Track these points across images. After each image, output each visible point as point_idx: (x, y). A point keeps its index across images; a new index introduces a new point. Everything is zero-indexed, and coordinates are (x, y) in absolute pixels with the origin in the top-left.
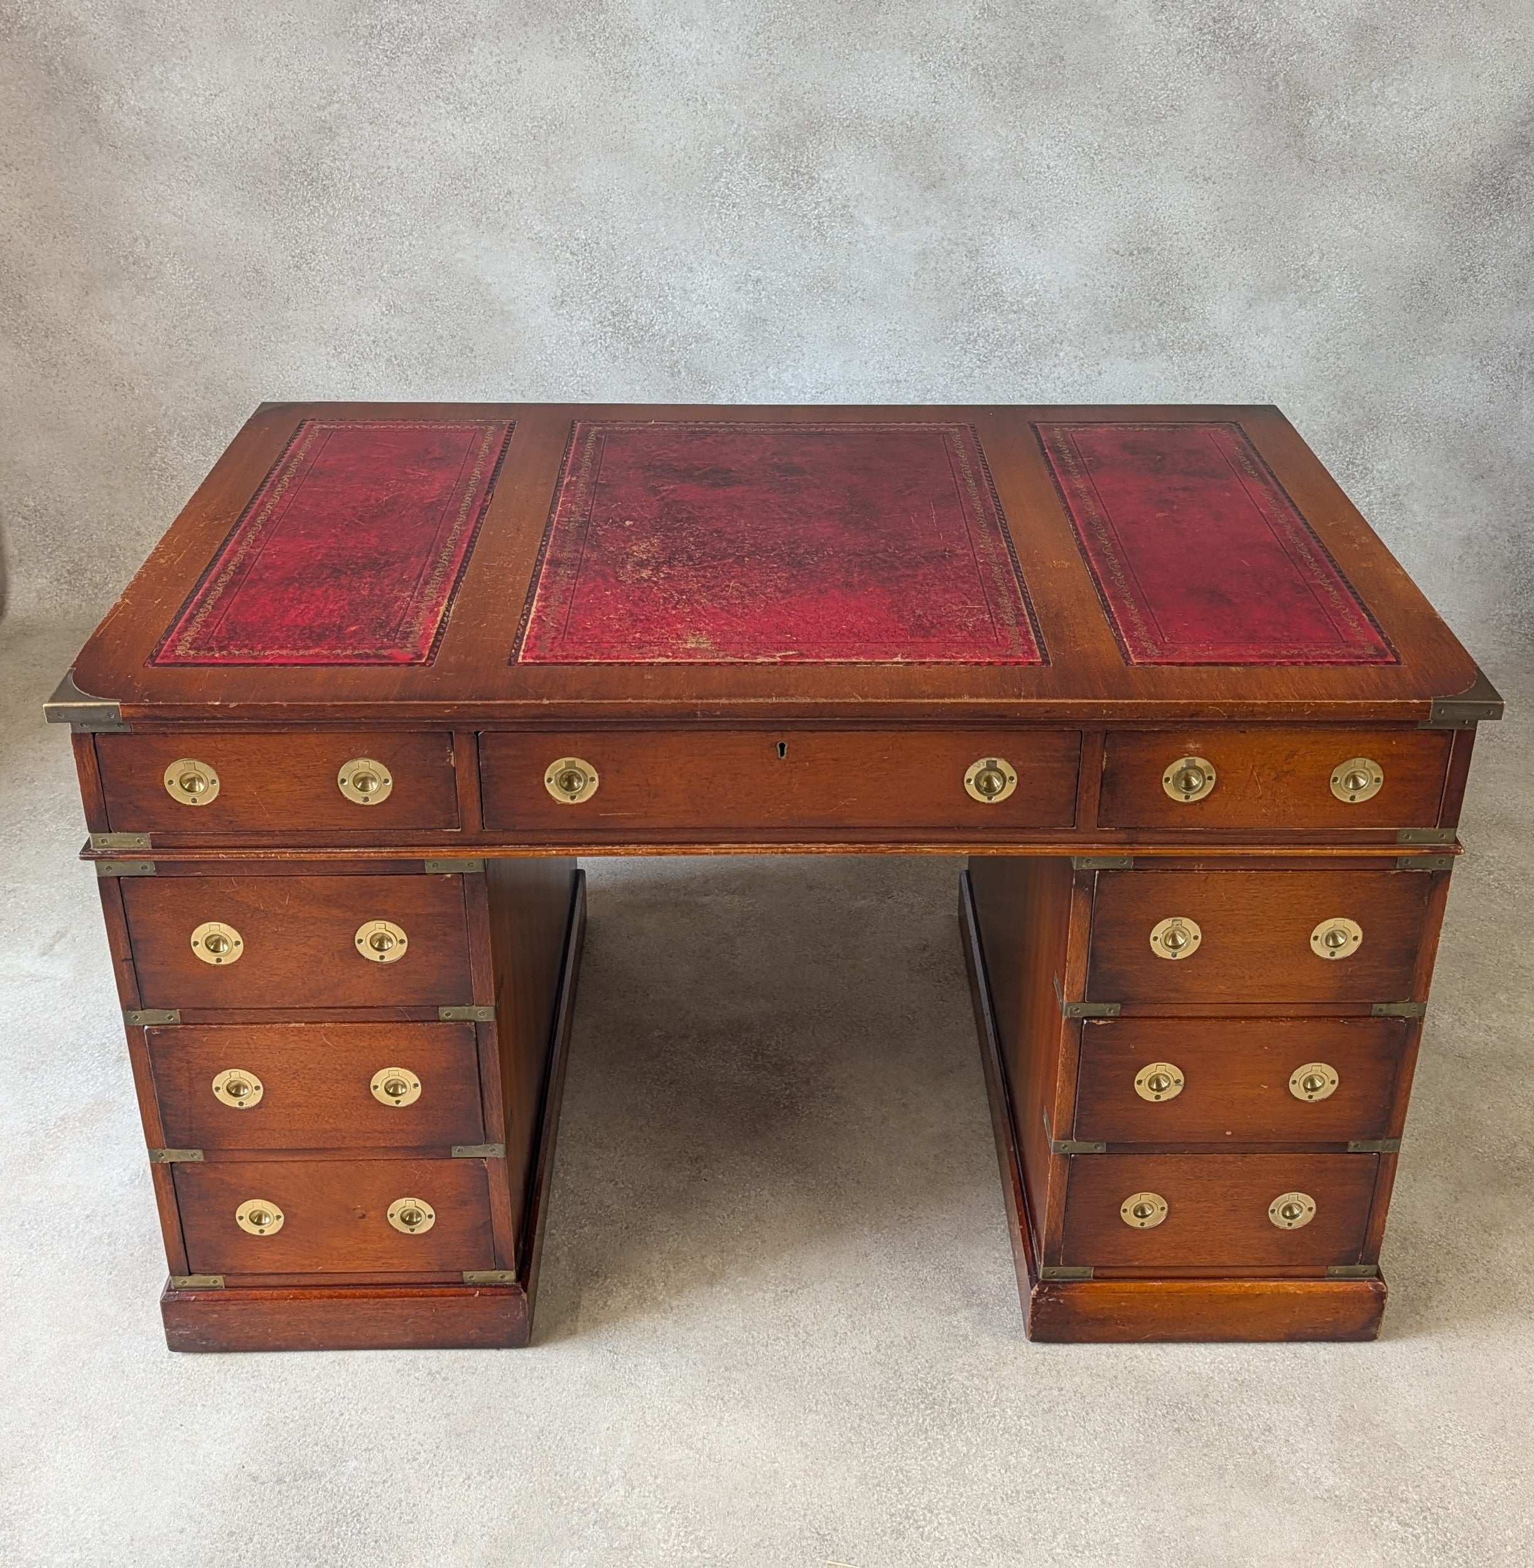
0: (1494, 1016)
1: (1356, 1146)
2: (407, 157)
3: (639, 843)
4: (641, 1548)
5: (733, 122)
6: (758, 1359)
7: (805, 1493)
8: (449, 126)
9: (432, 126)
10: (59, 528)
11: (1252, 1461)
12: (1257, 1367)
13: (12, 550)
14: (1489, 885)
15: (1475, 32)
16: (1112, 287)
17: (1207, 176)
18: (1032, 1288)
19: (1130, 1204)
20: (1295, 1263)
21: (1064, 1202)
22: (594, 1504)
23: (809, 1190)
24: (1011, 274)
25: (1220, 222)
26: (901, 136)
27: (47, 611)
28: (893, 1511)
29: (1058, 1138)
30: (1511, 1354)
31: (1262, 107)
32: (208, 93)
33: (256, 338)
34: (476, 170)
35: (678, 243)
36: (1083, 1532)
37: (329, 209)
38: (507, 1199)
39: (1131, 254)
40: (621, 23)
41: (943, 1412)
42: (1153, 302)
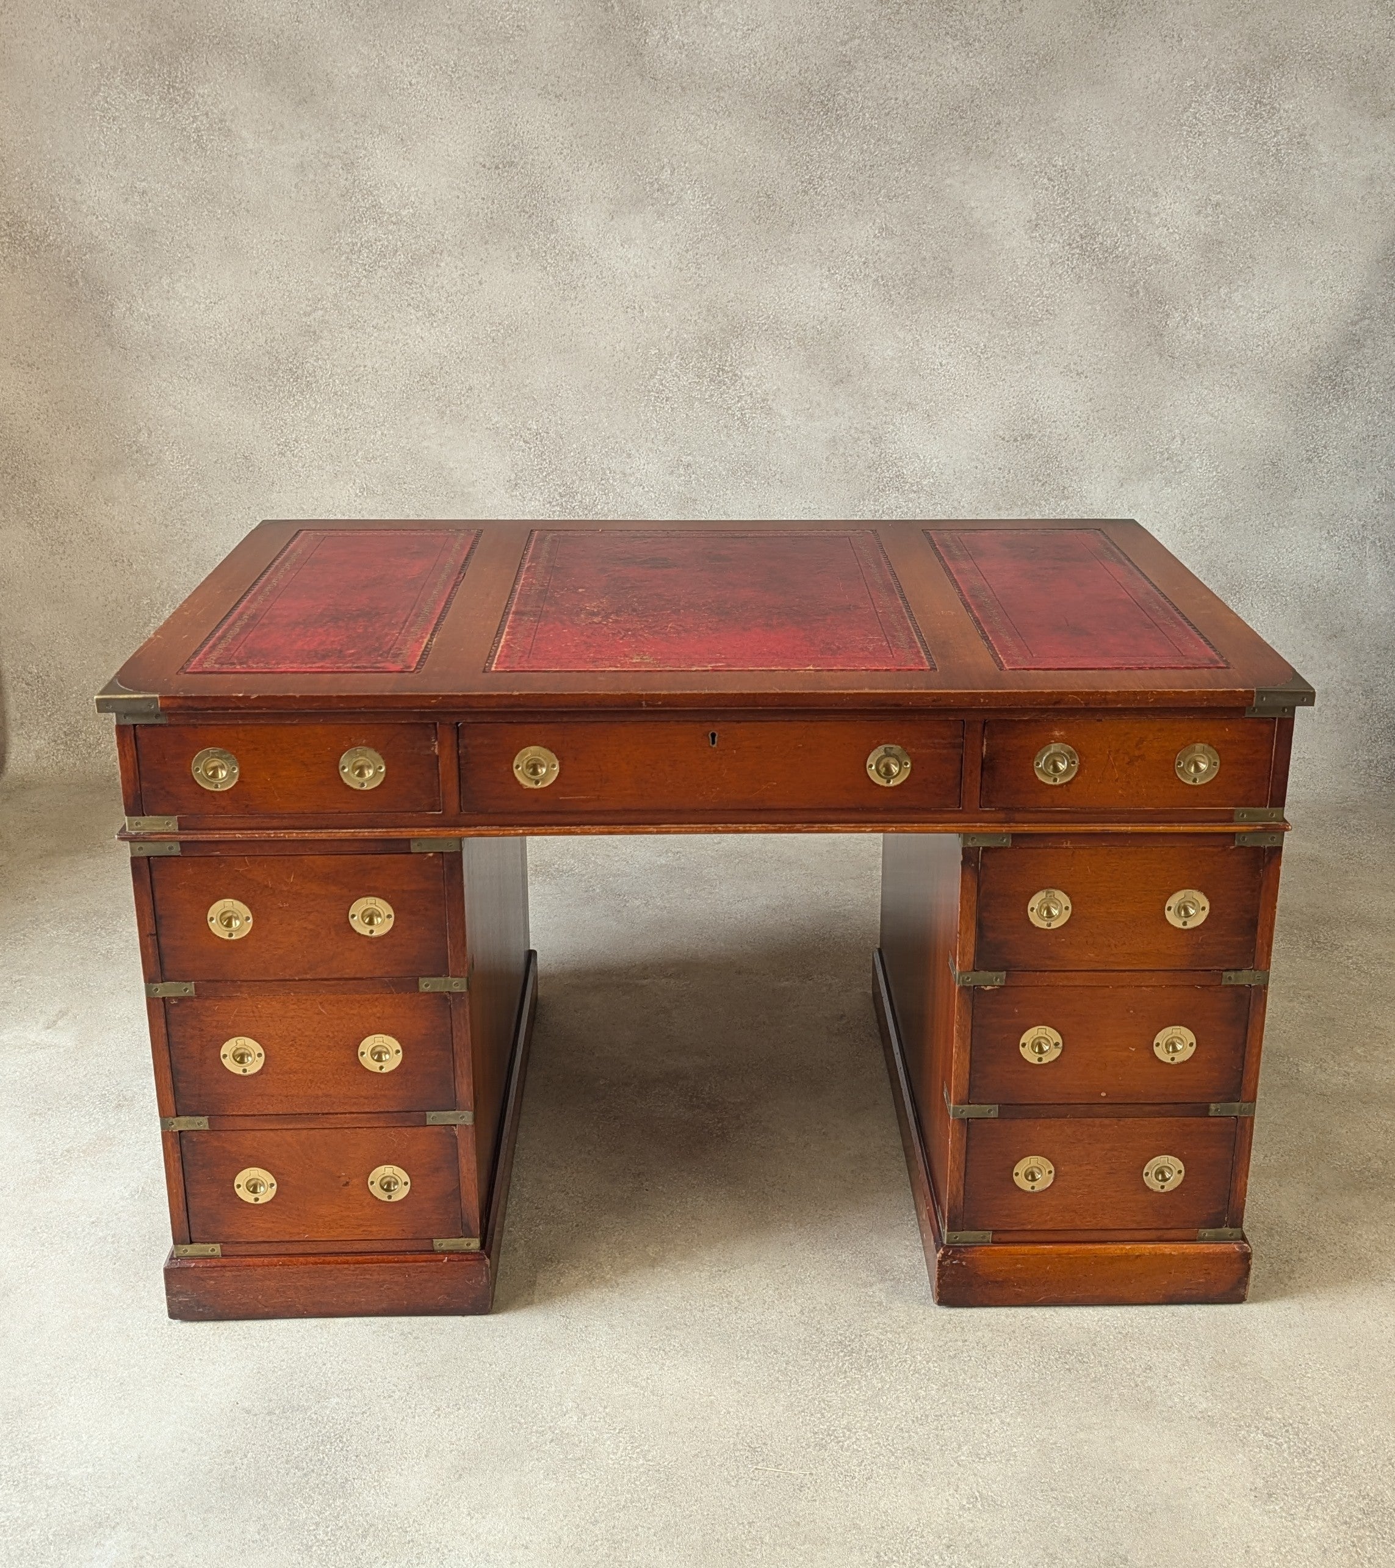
0: (1352, 1064)
1: (1216, 1110)
2: (382, 357)
3: (592, 824)
4: (593, 1459)
5: (666, 327)
6: (695, 1321)
7: (738, 1418)
8: (418, 330)
9: (404, 330)
10: (59, 693)
11: (1134, 1392)
12: (1139, 1323)
13: (13, 713)
14: (1348, 967)
15: (1307, 245)
16: (1000, 469)
17: (1080, 371)
18: (938, 1251)
19: (1021, 1167)
20: (1169, 1227)
21: (963, 1166)
22: (550, 1427)
23: (740, 1197)
24: (910, 458)
25: (1092, 411)
26: (813, 338)
27: (44, 769)
28: (816, 1430)
29: (956, 1103)
30: (1364, 1311)
31: (1126, 311)
32: (208, 301)
33: (243, 517)
34: (442, 368)
35: (618, 432)
36: (985, 1445)
37: (311, 402)
38: (474, 1166)
39: (1016, 440)
40: (570, 241)
41: (860, 1358)
42: (1036, 482)
